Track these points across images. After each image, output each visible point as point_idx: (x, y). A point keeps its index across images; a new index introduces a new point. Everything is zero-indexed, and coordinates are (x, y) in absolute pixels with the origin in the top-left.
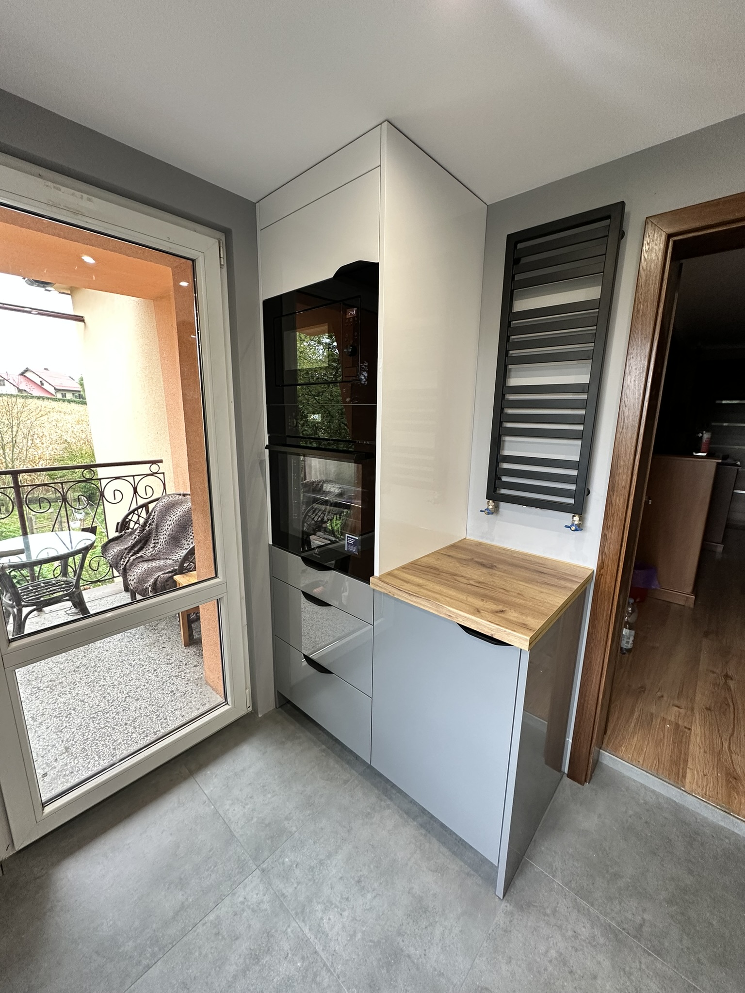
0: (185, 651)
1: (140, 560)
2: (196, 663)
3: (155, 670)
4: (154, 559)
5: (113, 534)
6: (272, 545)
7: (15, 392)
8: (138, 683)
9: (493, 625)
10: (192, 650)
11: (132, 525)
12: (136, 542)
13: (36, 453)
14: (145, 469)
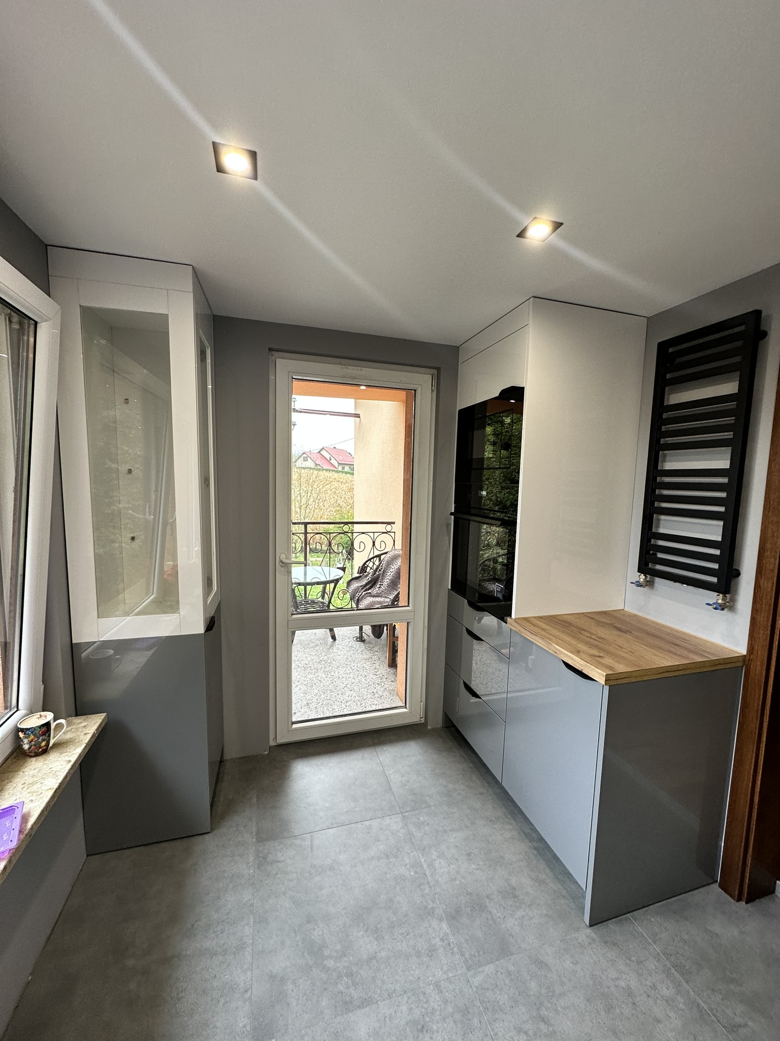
0: (388, 670)
1: (369, 595)
2: (393, 680)
3: (365, 676)
4: (378, 596)
5: (356, 575)
6: (451, 589)
7: (313, 466)
8: (353, 681)
9: (583, 661)
10: (392, 670)
11: (368, 569)
12: (369, 582)
13: (319, 513)
14: (382, 528)
